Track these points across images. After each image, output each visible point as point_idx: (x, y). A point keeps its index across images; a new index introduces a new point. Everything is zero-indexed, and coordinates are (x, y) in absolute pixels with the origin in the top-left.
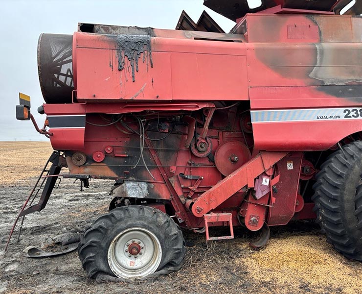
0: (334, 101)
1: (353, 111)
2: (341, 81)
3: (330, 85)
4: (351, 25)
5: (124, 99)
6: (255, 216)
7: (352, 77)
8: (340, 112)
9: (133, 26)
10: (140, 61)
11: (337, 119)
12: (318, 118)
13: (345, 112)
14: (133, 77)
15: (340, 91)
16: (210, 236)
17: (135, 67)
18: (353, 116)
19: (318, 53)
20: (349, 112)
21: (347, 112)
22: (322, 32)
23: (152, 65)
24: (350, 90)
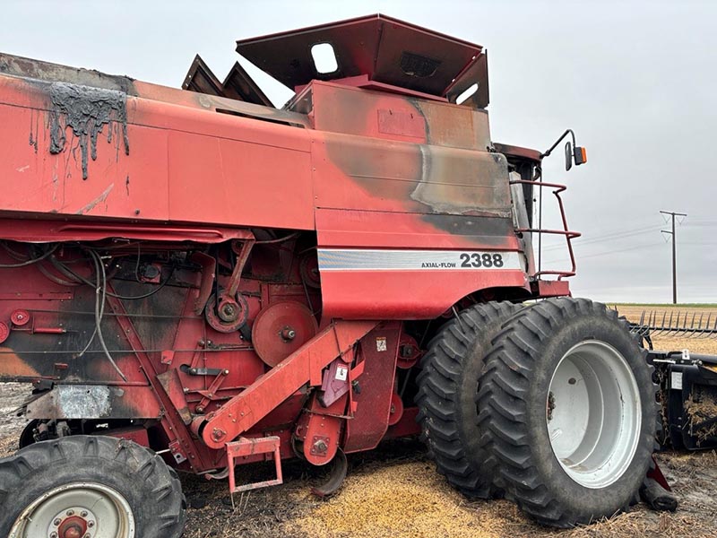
0: (447, 239)
1: (473, 256)
2: (457, 209)
3: (441, 214)
4: (472, 122)
5: (60, 212)
6: (321, 438)
7: (472, 204)
8: (455, 258)
9: (88, 69)
10: (101, 139)
11: (451, 268)
12: (423, 265)
13: (462, 257)
14: (84, 170)
15: (456, 225)
16: (237, 485)
17: (90, 151)
18: (474, 264)
19: (424, 161)
20: (468, 259)
21: (465, 258)
22: (430, 128)
23: (127, 149)
24: (470, 223)
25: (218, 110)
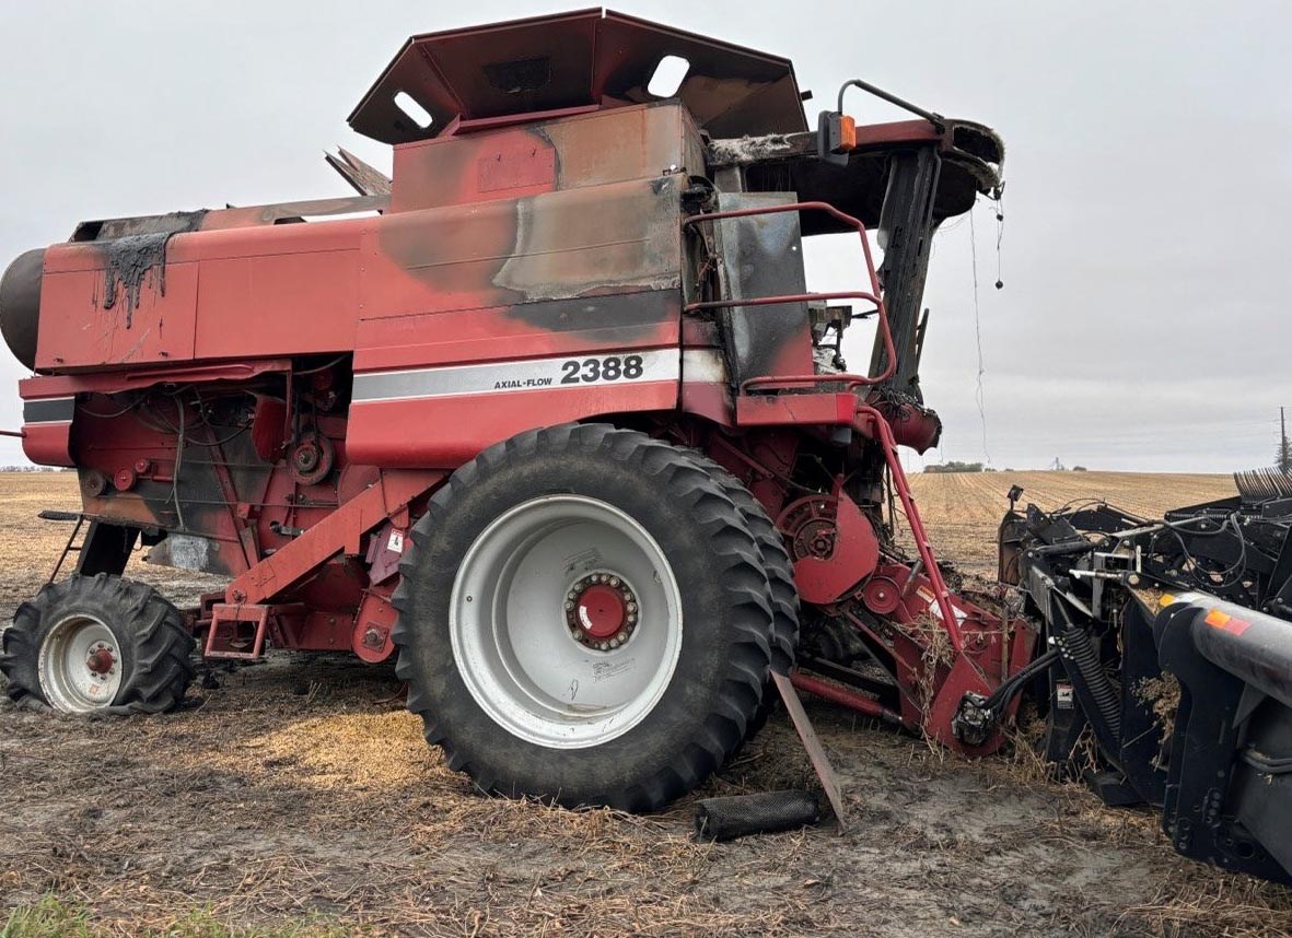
0: (543, 339)
1: (586, 364)
2: (569, 289)
3: (539, 302)
4: (644, 130)
5: (108, 363)
7: (600, 276)
8: (554, 370)
10: (145, 285)
11: (544, 386)
12: (497, 386)
13: (565, 368)
14: (129, 318)
15: (563, 316)
17: (134, 301)
18: (585, 378)
20: (577, 367)
21: (571, 368)
22: (563, 163)
23: (163, 292)
24: (591, 309)
25: (279, 222)
